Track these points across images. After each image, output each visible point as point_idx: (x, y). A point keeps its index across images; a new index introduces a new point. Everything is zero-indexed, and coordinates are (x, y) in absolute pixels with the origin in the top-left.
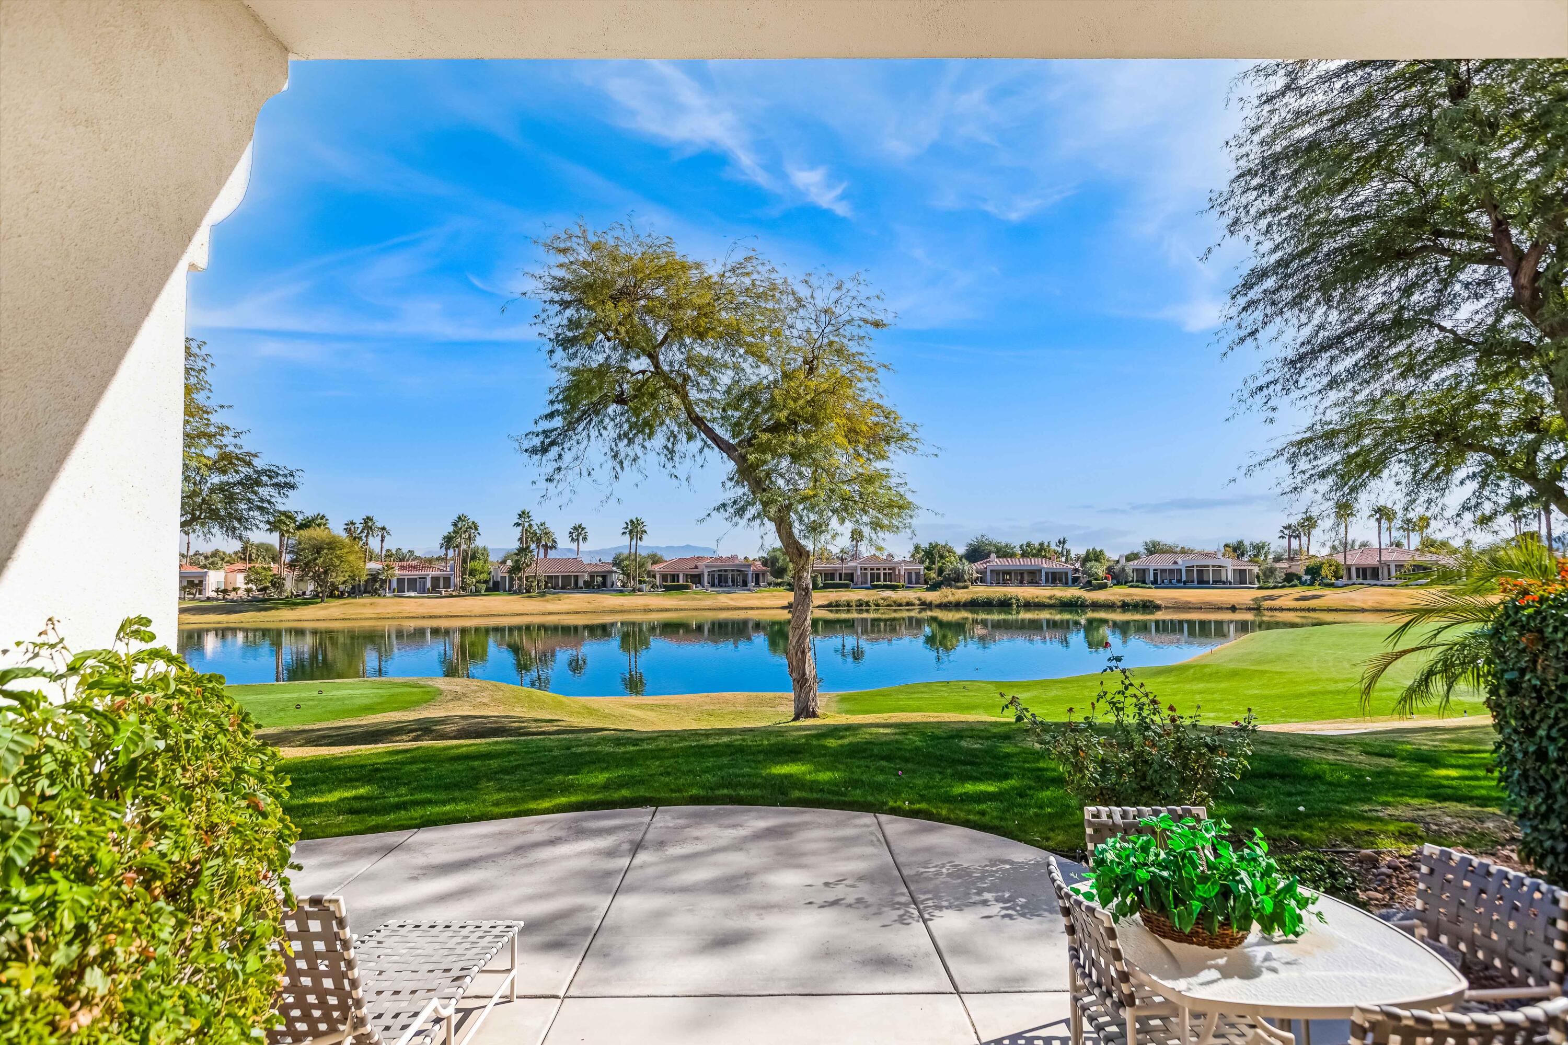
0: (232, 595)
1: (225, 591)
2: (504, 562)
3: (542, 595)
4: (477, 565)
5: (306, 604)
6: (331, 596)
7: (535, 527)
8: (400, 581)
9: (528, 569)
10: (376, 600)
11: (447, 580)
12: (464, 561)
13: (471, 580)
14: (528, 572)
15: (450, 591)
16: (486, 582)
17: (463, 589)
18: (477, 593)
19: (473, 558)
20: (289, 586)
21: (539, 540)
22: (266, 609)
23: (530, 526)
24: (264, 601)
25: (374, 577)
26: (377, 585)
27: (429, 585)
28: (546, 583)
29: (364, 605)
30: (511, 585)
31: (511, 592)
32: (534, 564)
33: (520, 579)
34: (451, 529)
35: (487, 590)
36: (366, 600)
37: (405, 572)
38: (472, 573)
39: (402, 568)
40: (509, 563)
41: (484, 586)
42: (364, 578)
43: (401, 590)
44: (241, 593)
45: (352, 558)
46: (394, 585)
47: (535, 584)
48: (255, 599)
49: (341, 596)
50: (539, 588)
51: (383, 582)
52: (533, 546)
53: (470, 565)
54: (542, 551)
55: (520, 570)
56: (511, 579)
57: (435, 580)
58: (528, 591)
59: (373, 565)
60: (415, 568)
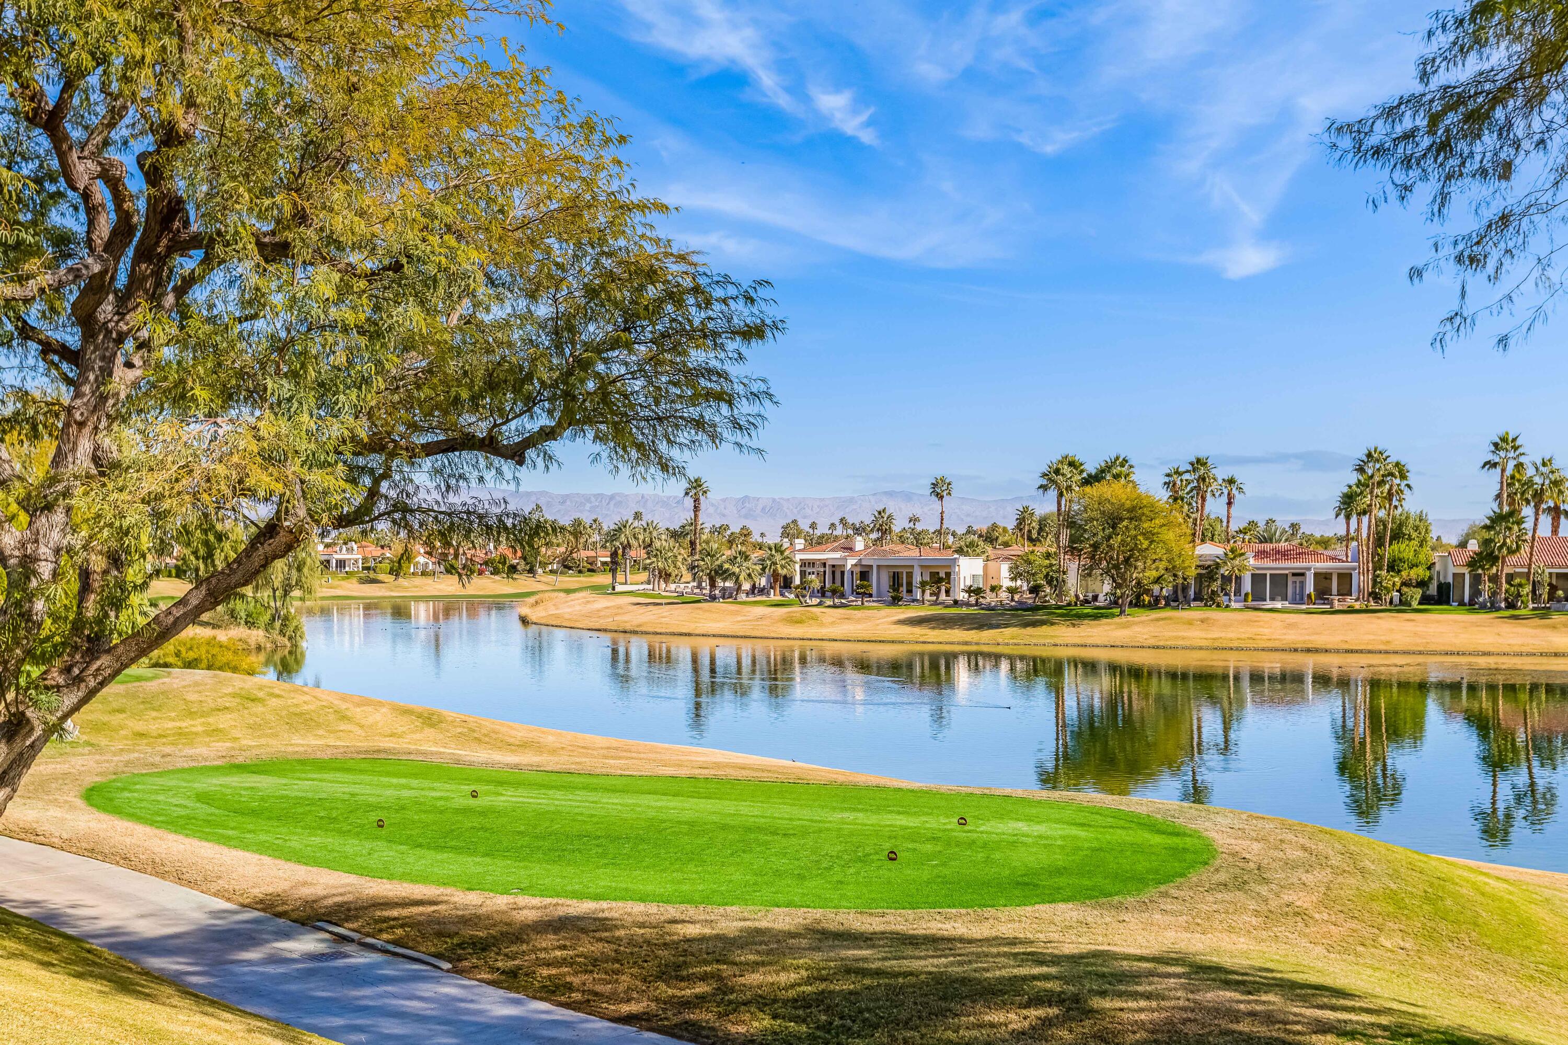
0: (990, 598)
1: (978, 591)
2: (1463, 545)
3: (1543, 613)
4: (1404, 549)
5: (1096, 617)
6: (1137, 603)
7: (1531, 471)
8: (1258, 579)
9: (1513, 559)
10: (1213, 614)
11: (1345, 578)
12: (1379, 542)
13: (1392, 580)
14: (1512, 564)
15: (1350, 601)
16: (1422, 584)
17: (1376, 596)
18: (1403, 605)
19: (1397, 536)
20: (1073, 583)
21: (1539, 496)
22: (1034, 624)
23: (1519, 466)
24: (1034, 609)
25: (1209, 572)
26: (1215, 586)
27: (1310, 588)
28: (1553, 588)
29: (1190, 623)
30: (1475, 593)
31: (1472, 605)
32: (1525, 549)
33: (1494, 579)
34: (1353, 478)
35: (1425, 600)
36: (1195, 613)
37: (1268, 563)
38: (1393, 567)
39: (1261, 554)
40: (1473, 546)
41: (1418, 593)
42: (1192, 572)
43: (1258, 596)
44: (1004, 595)
45: (1169, 536)
46: (1247, 586)
47: (1527, 589)
48: (1023, 607)
49: (1154, 605)
50: (1535, 597)
51: (1226, 579)
52: (1527, 511)
53: (1390, 550)
54: (1545, 521)
55: (1492, 558)
56: (1476, 580)
57: (1323, 578)
58: (1511, 606)
59: (1210, 550)
60: (1284, 555)
